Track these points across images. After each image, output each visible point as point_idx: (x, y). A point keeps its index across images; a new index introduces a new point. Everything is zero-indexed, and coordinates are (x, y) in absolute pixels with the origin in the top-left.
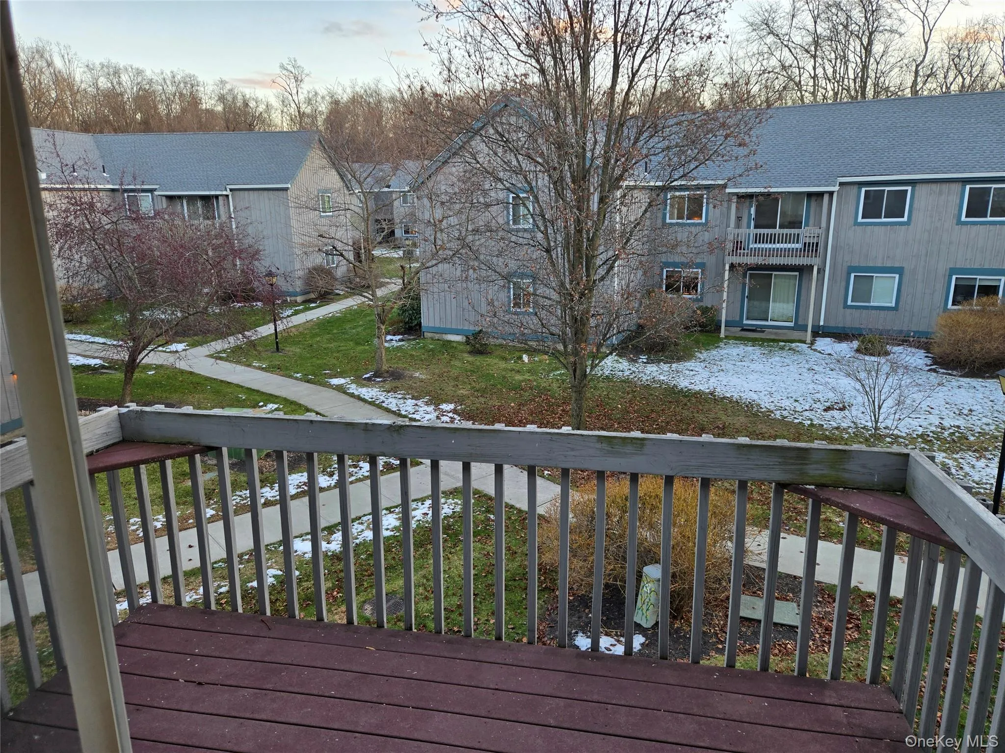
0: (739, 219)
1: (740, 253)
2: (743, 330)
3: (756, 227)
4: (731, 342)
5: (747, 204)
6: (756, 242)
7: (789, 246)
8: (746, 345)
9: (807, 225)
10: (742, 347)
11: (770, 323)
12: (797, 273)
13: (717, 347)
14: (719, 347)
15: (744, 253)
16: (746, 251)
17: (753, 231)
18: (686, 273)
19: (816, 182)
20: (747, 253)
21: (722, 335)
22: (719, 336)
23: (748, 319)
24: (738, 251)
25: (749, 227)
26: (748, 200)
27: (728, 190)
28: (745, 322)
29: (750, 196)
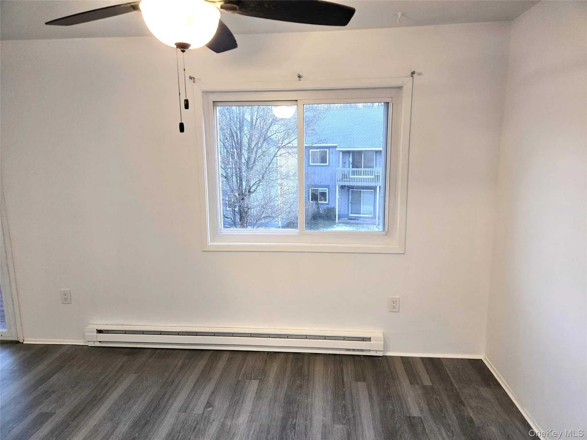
0: (344, 163)
1: (345, 180)
2: (349, 219)
3: (353, 167)
4: (340, 225)
5: (348, 156)
6: (353, 175)
7: (369, 177)
8: (346, 226)
9: (376, 166)
10: (344, 227)
11: (362, 215)
12: (373, 190)
13: (332, 227)
14: (333, 227)
15: (346, 180)
16: (347, 179)
17: (351, 169)
18: (321, 190)
19: (378, 146)
20: (348, 180)
21: (337, 221)
22: (335, 223)
23: (351, 213)
24: (344, 179)
25: (349, 167)
26: (348, 154)
27: (337, 149)
28: (350, 215)
29: (349, 152)
